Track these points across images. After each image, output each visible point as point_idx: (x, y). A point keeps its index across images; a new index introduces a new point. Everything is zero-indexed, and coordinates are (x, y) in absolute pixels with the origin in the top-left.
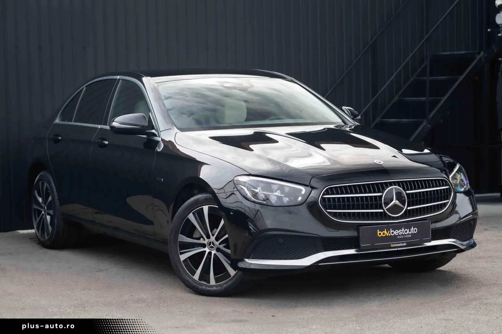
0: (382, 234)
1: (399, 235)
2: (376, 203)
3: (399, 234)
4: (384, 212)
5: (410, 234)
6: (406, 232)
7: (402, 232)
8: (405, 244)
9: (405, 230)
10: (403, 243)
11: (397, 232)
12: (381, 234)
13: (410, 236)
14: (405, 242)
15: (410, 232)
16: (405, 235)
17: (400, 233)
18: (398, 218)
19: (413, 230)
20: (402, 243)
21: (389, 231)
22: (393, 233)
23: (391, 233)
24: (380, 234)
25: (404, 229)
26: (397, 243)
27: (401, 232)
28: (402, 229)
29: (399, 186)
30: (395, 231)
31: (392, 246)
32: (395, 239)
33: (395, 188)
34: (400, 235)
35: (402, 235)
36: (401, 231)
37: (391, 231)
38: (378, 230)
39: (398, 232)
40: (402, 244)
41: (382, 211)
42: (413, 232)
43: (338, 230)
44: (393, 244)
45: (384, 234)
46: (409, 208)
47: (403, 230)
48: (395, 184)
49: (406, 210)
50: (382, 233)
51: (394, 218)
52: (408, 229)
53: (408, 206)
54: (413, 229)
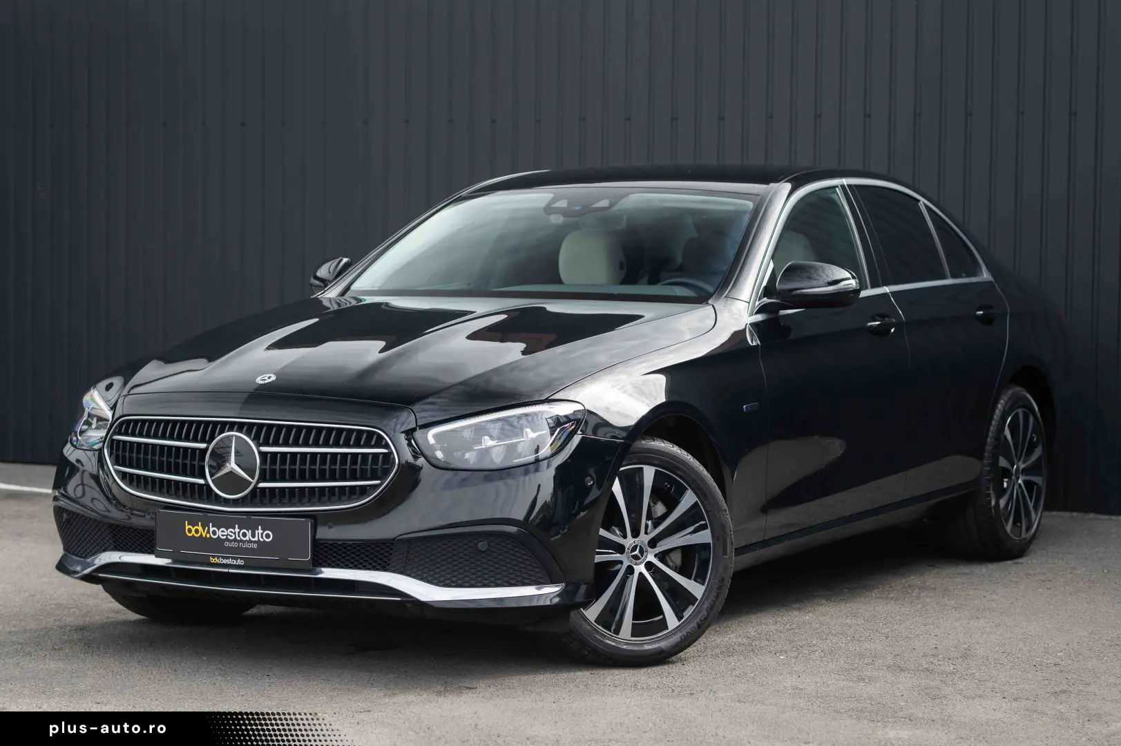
0: (193, 532)
2: (191, 462)
3: (229, 537)
4: (208, 485)
5: (255, 542)
6: (244, 535)
7: (235, 533)
8: (240, 562)
10: (236, 559)
11: (223, 531)
13: (255, 546)
14: (241, 558)
15: (253, 536)
16: (243, 542)
17: (231, 536)
18: (235, 503)
19: (262, 534)
20: (233, 558)
21: (207, 528)
22: (214, 533)
23: (211, 533)
24: (190, 531)
25: (240, 528)
26: (224, 558)
27: (233, 535)
28: (234, 528)
29: (248, 434)
30: (219, 530)
31: (213, 560)
32: (218, 545)
33: (236, 436)
34: (230, 541)
35: (235, 540)
36: (233, 531)
37: (211, 529)
38: (187, 522)
39: (226, 533)
40: (235, 561)
41: (201, 481)
42: (262, 537)
44: (214, 557)
45: (197, 531)
46: (262, 485)
47: (237, 530)
48: (241, 427)
49: (255, 488)
50: (193, 530)
51: (226, 502)
52: (250, 531)
54: (260, 531)
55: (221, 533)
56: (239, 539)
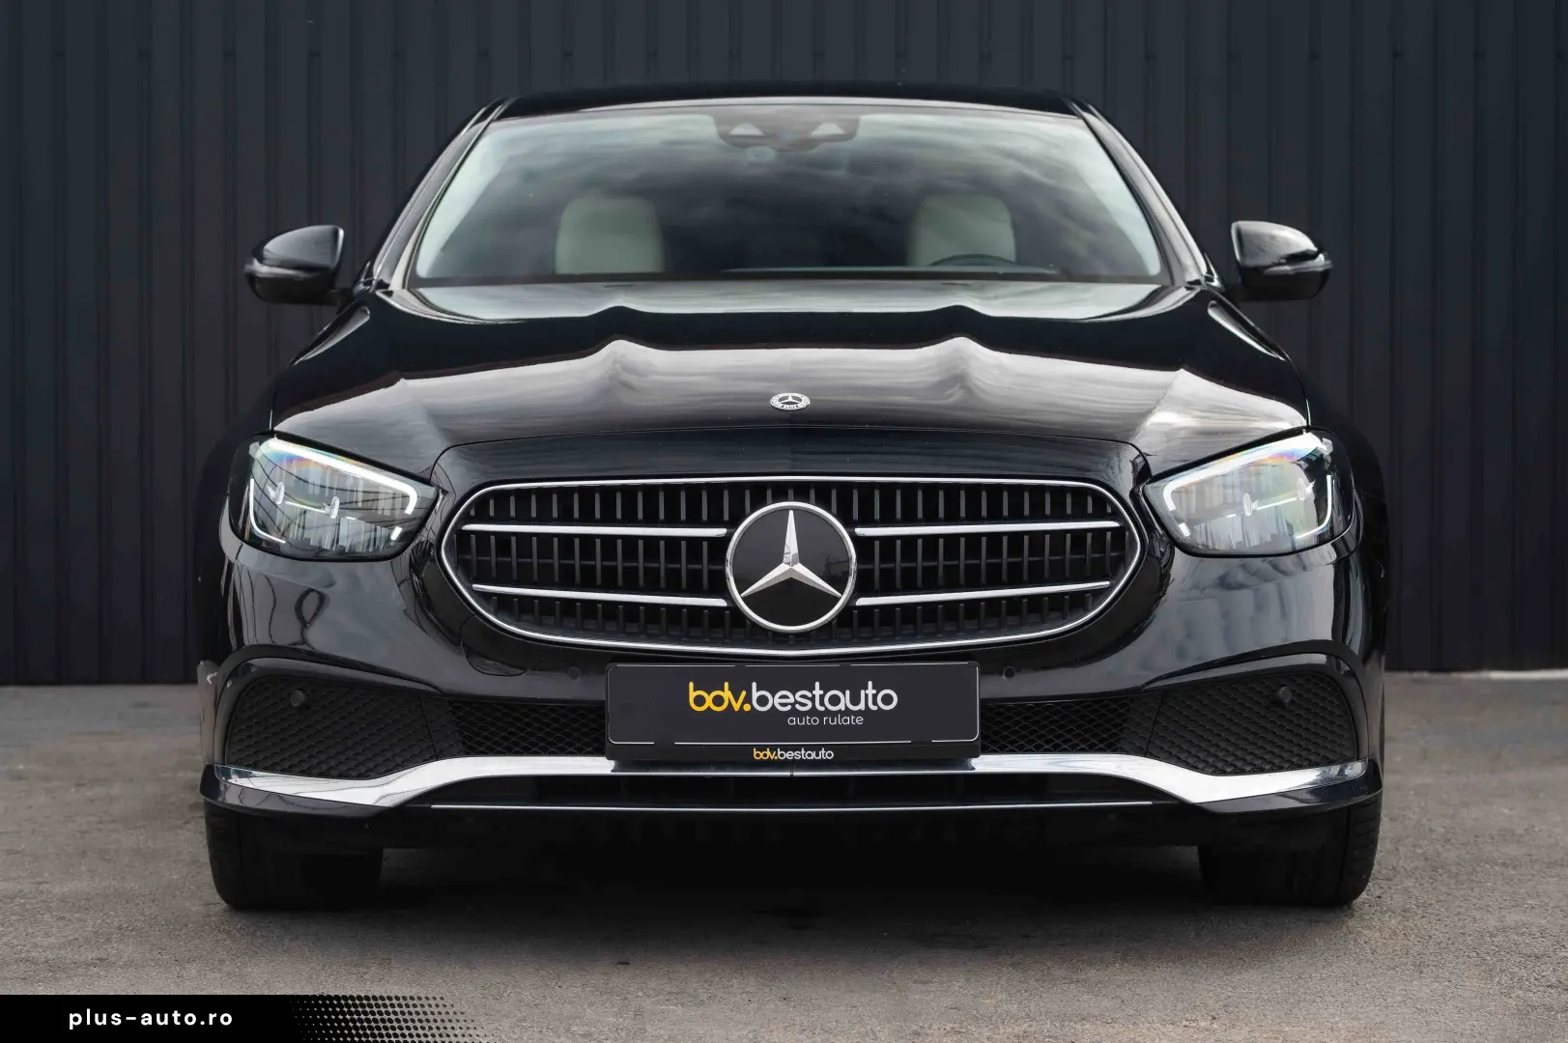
0: (709, 702)
1: (794, 712)
4: (734, 608)
5: (859, 713)
8: (823, 754)
9: (825, 693)
10: (817, 749)
11: (786, 697)
12: (701, 699)
13: (859, 721)
14: (827, 747)
15: (855, 700)
16: (834, 714)
17: (804, 705)
18: (802, 639)
19: (875, 696)
20: (808, 748)
22: (762, 701)
23: (754, 701)
25: (825, 688)
26: (786, 749)
27: (809, 703)
29: (823, 501)
30: (773, 694)
31: (760, 756)
32: (774, 725)
33: (796, 510)
34: (801, 715)
37: (755, 695)
38: (691, 685)
40: (814, 755)
41: (720, 603)
42: (875, 703)
43: (518, 671)
44: (762, 748)
46: (862, 601)
48: (801, 491)
49: (849, 608)
51: (781, 640)
52: (848, 692)
53: (861, 590)
55: (778, 701)
56: (822, 709)
